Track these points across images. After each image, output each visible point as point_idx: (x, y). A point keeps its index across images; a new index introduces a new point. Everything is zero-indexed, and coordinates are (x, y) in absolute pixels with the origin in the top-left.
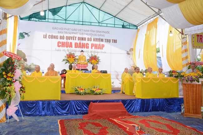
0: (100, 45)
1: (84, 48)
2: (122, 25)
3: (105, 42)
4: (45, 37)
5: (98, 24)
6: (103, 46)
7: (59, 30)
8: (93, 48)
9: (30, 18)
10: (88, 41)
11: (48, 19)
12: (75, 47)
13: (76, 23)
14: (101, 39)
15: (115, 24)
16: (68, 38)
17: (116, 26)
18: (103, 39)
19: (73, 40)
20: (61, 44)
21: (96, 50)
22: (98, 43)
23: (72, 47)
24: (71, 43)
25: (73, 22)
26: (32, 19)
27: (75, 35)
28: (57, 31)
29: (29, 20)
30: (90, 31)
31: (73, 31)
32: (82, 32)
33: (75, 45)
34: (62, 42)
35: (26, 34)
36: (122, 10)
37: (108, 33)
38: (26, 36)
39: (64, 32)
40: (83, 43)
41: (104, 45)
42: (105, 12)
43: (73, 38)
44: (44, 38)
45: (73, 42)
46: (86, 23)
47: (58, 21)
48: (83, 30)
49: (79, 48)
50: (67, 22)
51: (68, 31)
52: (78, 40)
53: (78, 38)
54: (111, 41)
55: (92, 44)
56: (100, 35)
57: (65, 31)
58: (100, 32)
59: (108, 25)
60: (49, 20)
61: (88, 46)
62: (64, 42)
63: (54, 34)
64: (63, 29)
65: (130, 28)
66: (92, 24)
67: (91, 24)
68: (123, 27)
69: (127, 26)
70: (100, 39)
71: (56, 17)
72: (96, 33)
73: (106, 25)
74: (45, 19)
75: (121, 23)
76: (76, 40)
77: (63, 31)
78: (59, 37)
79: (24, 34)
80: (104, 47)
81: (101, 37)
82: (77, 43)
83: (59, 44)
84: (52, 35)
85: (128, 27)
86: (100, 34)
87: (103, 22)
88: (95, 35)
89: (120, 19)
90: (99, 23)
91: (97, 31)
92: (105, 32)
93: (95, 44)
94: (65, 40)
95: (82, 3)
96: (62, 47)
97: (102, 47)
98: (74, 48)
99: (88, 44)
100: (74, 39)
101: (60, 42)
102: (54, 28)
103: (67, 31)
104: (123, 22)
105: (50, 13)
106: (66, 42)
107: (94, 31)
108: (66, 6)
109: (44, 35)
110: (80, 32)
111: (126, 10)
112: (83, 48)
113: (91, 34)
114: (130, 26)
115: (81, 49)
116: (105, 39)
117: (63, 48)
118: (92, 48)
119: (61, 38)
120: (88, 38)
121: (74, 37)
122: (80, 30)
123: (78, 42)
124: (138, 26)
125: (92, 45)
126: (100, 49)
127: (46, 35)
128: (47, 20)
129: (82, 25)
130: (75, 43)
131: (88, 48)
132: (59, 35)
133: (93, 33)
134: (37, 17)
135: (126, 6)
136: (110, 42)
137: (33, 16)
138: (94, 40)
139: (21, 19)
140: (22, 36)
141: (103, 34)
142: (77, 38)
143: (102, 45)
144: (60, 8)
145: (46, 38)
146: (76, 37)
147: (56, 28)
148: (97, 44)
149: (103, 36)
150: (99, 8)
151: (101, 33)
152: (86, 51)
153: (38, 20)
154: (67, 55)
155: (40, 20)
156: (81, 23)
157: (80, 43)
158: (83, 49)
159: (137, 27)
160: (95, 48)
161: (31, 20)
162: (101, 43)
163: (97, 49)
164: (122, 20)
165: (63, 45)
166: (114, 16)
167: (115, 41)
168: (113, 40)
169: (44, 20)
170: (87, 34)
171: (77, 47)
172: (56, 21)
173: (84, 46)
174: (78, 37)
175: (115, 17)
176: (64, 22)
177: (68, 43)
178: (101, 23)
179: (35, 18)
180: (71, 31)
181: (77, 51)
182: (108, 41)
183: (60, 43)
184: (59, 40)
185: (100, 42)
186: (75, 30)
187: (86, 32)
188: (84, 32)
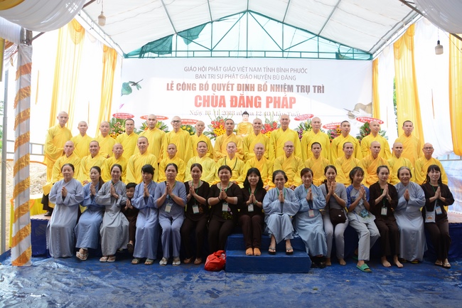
0: (285, 98)
1: (251, 107)
2: (336, 53)
3: (298, 91)
4: (170, 87)
5: (280, 54)
6: (293, 100)
7: (197, 72)
8: (271, 105)
9: (142, 52)
10: (259, 90)
11: (176, 51)
12: (232, 106)
13: (232, 54)
14: (288, 86)
15: (318, 52)
16: (217, 87)
17: (321, 55)
18: (292, 86)
19: (228, 90)
20: (202, 101)
21: (277, 110)
22: (281, 94)
23: (224, 106)
24: (223, 97)
25: (226, 54)
26: (146, 55)
27: (232, 81)
28: (193, 74)
29: (140, 57)
30: (263, 69)
31: (227, 73)
32: (245, 73)
33: (232, 101)
34: (204, 97)
35: (135, 84)
36: (330, 17)
37: (305, 71)
38: (134, 88)
39: (207, 76)
40: (247, 97)
41: (295, 99)
42: (297, 28)
43: (228, 87)
44: (168, 89)
45: (228, 95)
46: (254, 54)
47: (196, 54)
48: (248, 69)
49: (240, 106)
50: (214, 54)
51: (216, 73)
52: (238, 90)
53: (238, 87)
54: (312, 89)
55: (268, 98)
56: (286, 78)
57: (211, 72)
58: (286, 70)
59: (303, 55)
60: (179, 54)
61: (260, 103)
62: (209, 97)
63: (188, 81)
64: (206, 69)
65: (354, 59)
66: (268, 54)
67: (265, 54)
68: (339, 56)
69: (347, 55)
70: (285, 86)
71: (192, 46)
72: (276, 73)
73: (298, 55)
74: (170, 52)
75: (334, 48)
76: (232, 90)
77: (205, 73)
78: (198, 87)
79: (130, 85)
80: (295, 102)
81: (289, 82)
82: (236, 97)
83: (199, 101)
84: (184, 84)
85: (351, 56)
86: (284, 74)
87: (291, 50)
88: (275, 77)
89: (330, 40)
90: (283, 51)
91: (280, 70)
92: (297, 71)
93: (275, 98)
94: (210, 93)
95: (244, 12)
96: (204, 106)
97: (291, 103)
98: (228, 107)
99: (260, 99)
100: (230, 89)
101: (200, 96)
102: (187, 69)
103: (213, 72)
104: (338, 45)
105: (181, 40)
106: (213, 97)
107: (271, 70)
108: (212, 22)
109: (168, 84)
110: (242, 73)
111: (338, 14)
112: (247, 107)
113: (265, 77)
114: (353, 53)
115: (244, 110)
116: (298, 86)
117: (206, 108)
118: (268, 106)
119: (202, 87)
120: (259, 85)
121: (228, 85)
122: (242, 69)
123: (238, 94)
124: (371, 52)
125: (269, 100)
126: (287, 107)
127: (172, 84)
128: (174, 54)
129: (247, 57)
130: (232, 97)
131: (260, 106)
132: (198, 82)
133: (269, 73)
134: (155, 49)
135: (336, 7)
136: (308, 91)
137: (148, 49)
138: (272, 88)
139: (127, 56)
140: (127, 88)
141: (292, 74)
142: (235, 87)
143: (291, 98)
144: (200, 28)
145: (172, 90)
146: (232, 85)
147: (191, 69)
148: (279, 98)
149: (293, 78)
150: (282, 21)
151: (287, 73)
152: (255, 113)
153: (156, 55)
154: (213, 123)
155: (160, 56)
156: (244, 54)
157: (242, 97)
158: (249, 110)
159: (371, 55)
160: (275, 107)
161: (143, 57)
162: (289, 95)
163: (279, 107)
164: (335, 42)
165: (207, 102)
166: (317, 33)
167: (320, 89)
168: (314, 87)
169: (169, 55)
170: (256, 77)
171: (235, 106)
172: (191, 54)
173: (250, 102)
174: (238, 85)
175: (318, 36)
176: (209, 54)
177: (217, 97)
178: (288, 50)
179: (152, 52)
180: (222, 72)
181: (236, 113)
182: (305, 89)
183: (200, 99)
184: (198, 92)
185: (287, 93)
186: (230, 69)
187: (255, 73)
188: (249, 73)
